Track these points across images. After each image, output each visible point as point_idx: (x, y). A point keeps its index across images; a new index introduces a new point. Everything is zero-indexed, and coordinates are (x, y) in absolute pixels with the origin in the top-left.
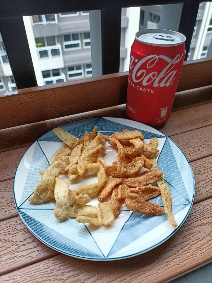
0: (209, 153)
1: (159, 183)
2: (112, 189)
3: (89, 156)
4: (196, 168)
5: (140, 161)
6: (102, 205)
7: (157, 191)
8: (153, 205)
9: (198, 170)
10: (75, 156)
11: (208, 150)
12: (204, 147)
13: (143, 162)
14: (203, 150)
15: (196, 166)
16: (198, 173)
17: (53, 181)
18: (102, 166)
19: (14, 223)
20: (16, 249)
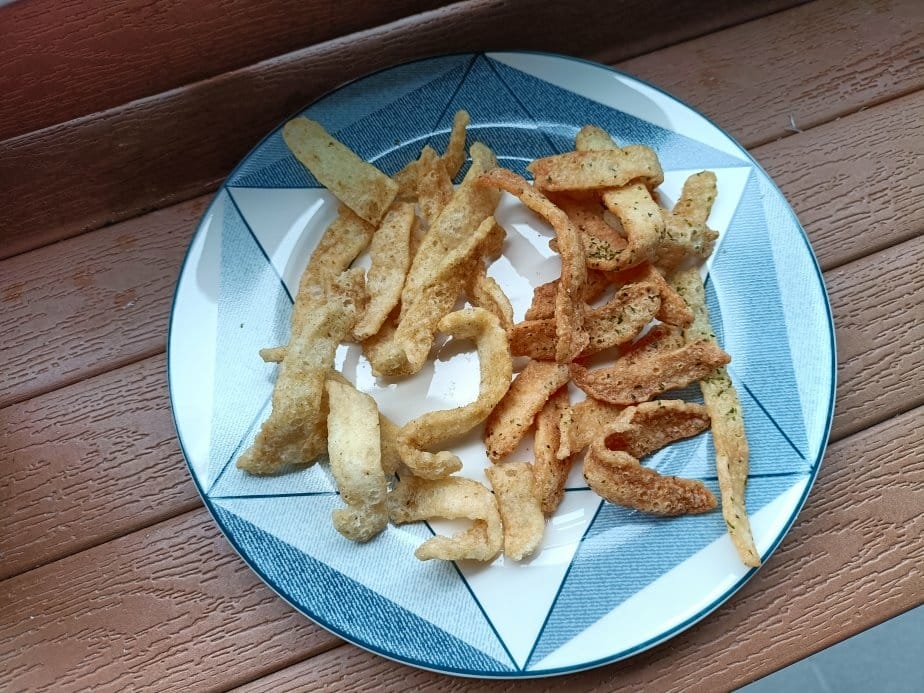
0: (902, 227)
1: (710, 389)
2: (536, 416)
3: (445, 277)
4: (845, 300)
5: (645, 300)
6: (501, 474)
7: (700, 417)
8: (683, 486)
9: (851, 306)
10: (389, 267)
11: (899, 214)
12: (887, 198)
13: (655, 306)
14: (882, 214)
15: (844, 292)
16: (848, 320)
17: (317, 403)
18: (495, 321)
19: (202, 532)
20: (226, 621)
